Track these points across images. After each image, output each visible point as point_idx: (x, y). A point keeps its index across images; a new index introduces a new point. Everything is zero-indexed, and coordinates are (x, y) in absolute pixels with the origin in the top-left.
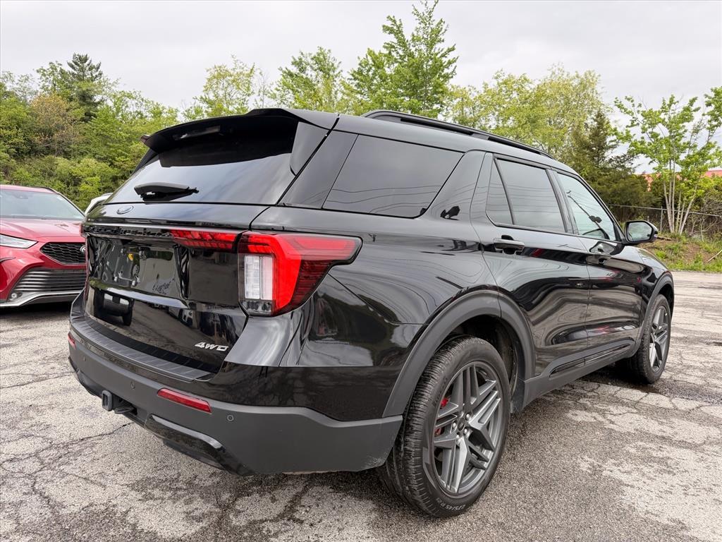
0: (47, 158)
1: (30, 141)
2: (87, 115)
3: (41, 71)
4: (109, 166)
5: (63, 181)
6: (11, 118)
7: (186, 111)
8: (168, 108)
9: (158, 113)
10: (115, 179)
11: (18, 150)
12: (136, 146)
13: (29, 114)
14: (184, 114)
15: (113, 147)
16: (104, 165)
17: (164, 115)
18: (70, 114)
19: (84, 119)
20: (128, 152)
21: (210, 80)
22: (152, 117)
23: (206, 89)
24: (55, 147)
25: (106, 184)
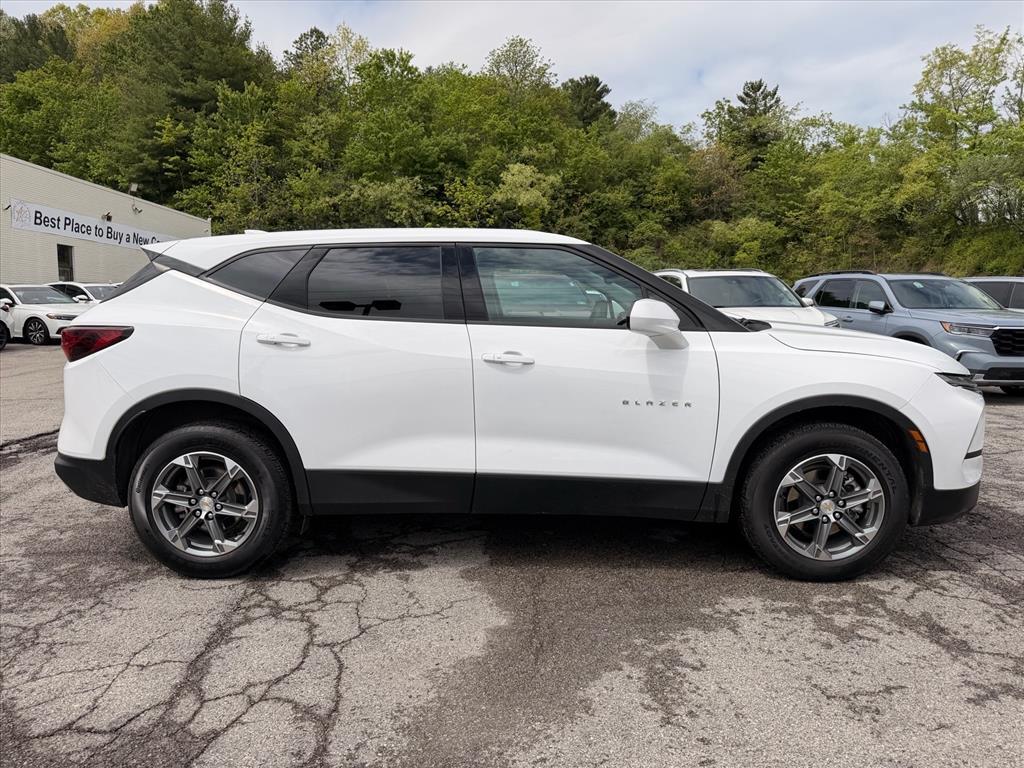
0: (702, 223)
1: (685, 205)
2: (755, 160)
3: (707, 115)
4: (776, 225)
5: (717, 251)
6: (668, 181)
7: (891, 129)
8: (866, 129)
9: (849, 140)
10: (784, 241)
11: (673, 218)
12: (814, 193)
13: (687, 172)
14: (888, 134)
15: (783, 199)
16: (769, 224)
17: (861, 141)
18: (734, 163)
19: (751, 168)
20: (802, 203)
21: (927, 74)
22: (841, 147)
23: (919, 89)
24: (713, 208)
25: (769, 250)
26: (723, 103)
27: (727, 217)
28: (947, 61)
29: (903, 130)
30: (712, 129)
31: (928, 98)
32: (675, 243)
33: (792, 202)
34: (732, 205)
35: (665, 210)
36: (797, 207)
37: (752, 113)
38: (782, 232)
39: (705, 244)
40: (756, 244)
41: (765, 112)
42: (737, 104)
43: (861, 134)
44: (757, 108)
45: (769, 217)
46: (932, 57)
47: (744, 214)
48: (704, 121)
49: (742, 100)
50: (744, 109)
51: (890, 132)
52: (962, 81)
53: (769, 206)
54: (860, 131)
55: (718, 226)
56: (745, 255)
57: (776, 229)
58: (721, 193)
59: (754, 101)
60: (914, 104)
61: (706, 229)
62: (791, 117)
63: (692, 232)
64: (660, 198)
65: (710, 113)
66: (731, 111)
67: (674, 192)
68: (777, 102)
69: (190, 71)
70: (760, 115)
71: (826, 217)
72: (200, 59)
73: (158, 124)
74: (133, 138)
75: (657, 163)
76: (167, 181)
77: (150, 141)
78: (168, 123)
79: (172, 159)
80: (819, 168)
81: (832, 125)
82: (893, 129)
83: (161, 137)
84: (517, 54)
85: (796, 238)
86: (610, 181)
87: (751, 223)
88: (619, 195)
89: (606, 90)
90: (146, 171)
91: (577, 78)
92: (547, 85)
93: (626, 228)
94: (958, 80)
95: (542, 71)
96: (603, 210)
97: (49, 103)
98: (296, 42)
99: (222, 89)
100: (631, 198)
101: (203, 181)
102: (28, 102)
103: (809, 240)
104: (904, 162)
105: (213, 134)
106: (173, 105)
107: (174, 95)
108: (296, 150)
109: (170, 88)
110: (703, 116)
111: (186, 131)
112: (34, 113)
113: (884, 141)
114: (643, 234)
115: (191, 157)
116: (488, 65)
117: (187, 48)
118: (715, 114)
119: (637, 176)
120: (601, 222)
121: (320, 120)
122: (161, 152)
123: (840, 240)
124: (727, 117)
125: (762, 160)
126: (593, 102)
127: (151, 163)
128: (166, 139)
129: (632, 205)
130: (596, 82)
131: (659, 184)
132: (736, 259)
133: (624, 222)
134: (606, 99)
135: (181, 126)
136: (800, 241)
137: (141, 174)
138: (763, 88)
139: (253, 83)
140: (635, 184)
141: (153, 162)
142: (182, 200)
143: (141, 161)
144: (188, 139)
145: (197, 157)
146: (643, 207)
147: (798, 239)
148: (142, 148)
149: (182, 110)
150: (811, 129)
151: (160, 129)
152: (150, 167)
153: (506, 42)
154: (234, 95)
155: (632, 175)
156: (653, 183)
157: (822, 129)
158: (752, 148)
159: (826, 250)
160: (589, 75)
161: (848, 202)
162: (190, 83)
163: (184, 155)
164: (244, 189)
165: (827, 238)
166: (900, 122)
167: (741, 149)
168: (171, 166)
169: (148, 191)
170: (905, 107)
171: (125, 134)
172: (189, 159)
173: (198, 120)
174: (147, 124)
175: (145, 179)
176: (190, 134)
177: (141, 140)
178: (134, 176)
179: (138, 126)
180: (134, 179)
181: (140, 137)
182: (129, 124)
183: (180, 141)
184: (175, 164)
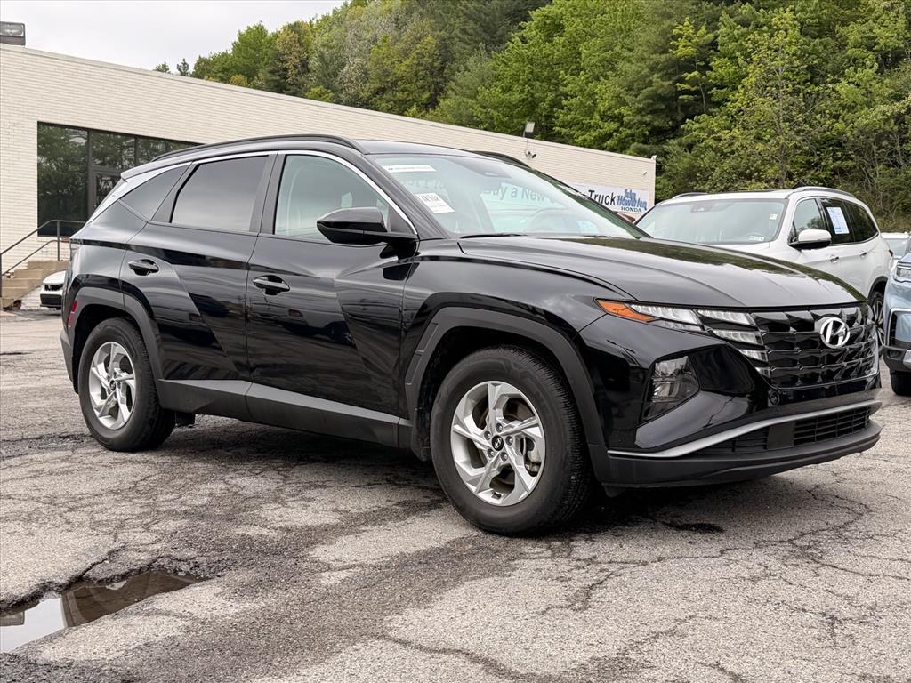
73: (675, 32)
74: (646, 55)
76: (685, 107)
77: (664, 56)
78: (687, 27)
79: (688, 76)
83: (676, 48)
90: (661, 98)
111: (710, 36)
115: (712, 70)
122: (681, 66)
127: (660, 84)
128: (683, 50)
135: (703, 30)
137: (651, 101)
141: (666, 83)
143: (650, 84)
145: (720, 68)
148: (653, 68)
149: (706, 8)
151: (675, 38)
152: (659, 92)
163: (704, 69)
168: (686, 87)
169: (656, 123)
171: (639, 51)
172: (708, 73)
173: (724, 17)
174: (664, 33)
175: (656, 107)
176: (716, 37)
177: (654, 56)
178: (641, 106)
179: (653, 38)
180: (643, 109)
181: (655, 52)
182: (643, 37)
183: (703, 50)
184: (694, 82)
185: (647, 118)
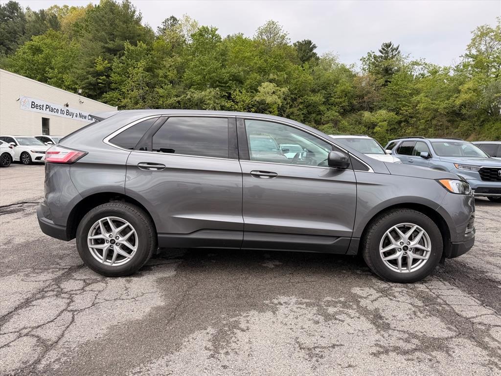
0: (359, 113)
1: (351, 103)
2: (386, 81)
3: (363, 59)
4: (396, 114)
5: (365, 126)
6: (343, 91)
7: (456, 67)
8: (443, 67)
9: (434, 72)
10: (400, 122)
11: (344, 110)
12: (415, 98)
13: (352, 87)
14: (455, 70)
15: (400, 101)
16: (392, 114)
17: (440, 72)
18: (376, 83)
19: (384, 85)
20: (410, 103)
21: (474, 40)
22: (430, 76)
23: (469, 47)
24: (365, 105)
25: (392, 126)
26: (371, 53)
27: (371, 110)
28: (483, 33)
29: (462, 67)
30: (365, 66)
31: (474, 52)
32: (345, 122)
33: (404, 103)
34: (375, 103)
35: (341, 105)
36: (407, 105)
37: (386, 58)
38: (398, 118)
39: (360, 123)
40: (385, 123)
41: (392, 58)
42: (378, 54)
43: (441, 69)
44: (388, 56)
45: (393, 110)
46: (476, 31)
47: (380, 108)
48: (361, 62)
49: (381, 52)
50: (382, 57)
51: (455, 69)
52: (491, 43)
53: (393, 104)
54: (439, 67)
55: (367, 114)
56: (380, 129)
57: (396, 116)
58: (369, 98)
59: (387, 52)
60: (467, 55)
61: (361, 115)
62: (405, 61)
63: (353, 117)
64: (338, 100)
65: (364, 58)
66: (375, 57)
67: (345, 97)
68: (399, 53)
69: (113, 37)
70: (389, 59)
71: (421, 111)
72: (117, 30)
73: (96, 61)
74: (84, 67)
75: (337, 82)
76: (100, 88)
77: (92, 69)
78: (100, 60)
79: (102, 78)
80: (419, 86)
81: (426, 65)
82: (457, 67)
83: (97, 67)
84: (271, 29)
85: (406, 121)
86: (314, 91)
87: (383, 112)
88: (318, 98)
89: (314, 47)
90: (90, 84)
91: (300, 41)
92: (286, 44)
93: (321, 114)
94: (489, 43)
95: (283, 37)
96: (309, 106)
97: (46, 51)
98: (163, 22)
99: (127, 45)
100: (324, 100)
101: (117, 89)
102: (37, 50)
103: (412, 122)
104: (461, 83)
105: (122, 67)
106: (104, 52)
107: (104, 47)
108: (161, 74)
109: (103, 44)
110: (361, 60)
111: (109, 65)
112: (40, 55)
113: (452, 73)
114: (329, 117)
115: (111, 77)
116: (257, 34)
117: (111, 25)
118: (367, 59)
119: (327, 89)
120: (308, 111)
121: (173, 60)
122: (98, 74)
123: (428, 122)
124: (373, 60)
125: (390, 82)
126: (308, 52)
127: (92, 79)
128: (99, 68)
129: (324, 103)
130: (310, 43)
131: (338, 93)
132: (375, 131)
133: (319, 111)
134: (314, 51)
135: (106, 62)
136: (408, 122)
137: (87, 85)
138: (392, 46)
139: (141, 42)
140: (326, 93)
142: (106, 97)
143: (88, 79)
144: (110, 69)
145: (114, 77)
146: (329, 104)
147: (407, 121)
148: (88, 73)
149: (108, 55)
150: (416, 67)
152: (92, 82)
153: (266, 23)
154: (132, 48)
155: (324, 88)
156: (335, 93)
157: (422, 67)
158: (385, 76)
159: (421, 127)
160: (306, 39)
161: (432, 103)
162: (111, 42)
163: (108, 76)
164: (135, 93)
165: (421, 121)
166: (460, 63)
167: (380, 76)
168: (101, 81)
169: (90, 93)
170: (462, 56)
171: (81, 66)
172: (110, 78)
173: (115, 59)
174: (91, 61)
175: (90, 87)
176: (111, 66)
177: (88, 68)
178: (84, 86)
179: (87, 62)
180: (84, 87)
181: (88, 67)
182: (83, 61)
183: (106, 70)
184: (104, 80)
185: (87, 91)
